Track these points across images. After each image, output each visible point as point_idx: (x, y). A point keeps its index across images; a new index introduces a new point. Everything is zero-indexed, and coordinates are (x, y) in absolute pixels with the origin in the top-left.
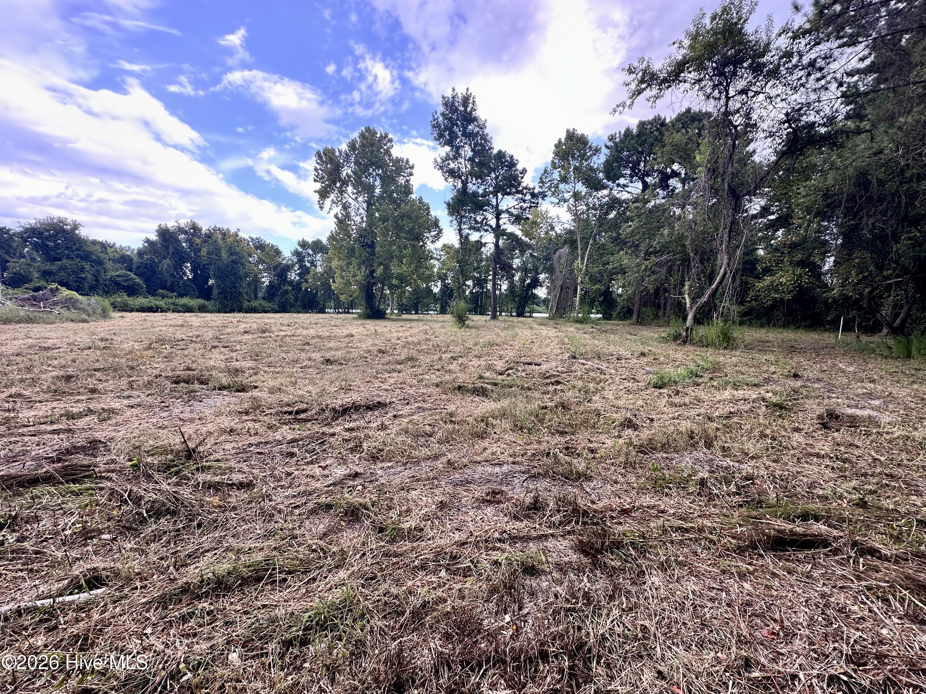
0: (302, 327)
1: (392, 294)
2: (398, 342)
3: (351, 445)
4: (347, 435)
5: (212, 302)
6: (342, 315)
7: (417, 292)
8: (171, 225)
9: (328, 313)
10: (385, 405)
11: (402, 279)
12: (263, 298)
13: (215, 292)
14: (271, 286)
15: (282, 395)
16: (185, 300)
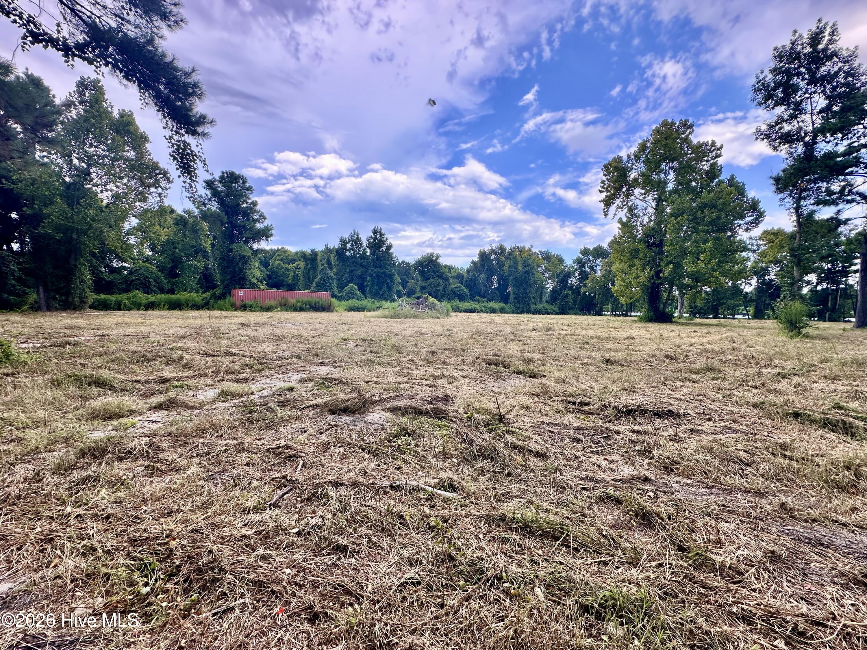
0: (581, 328)
1: (682, 295)
2: (691, 348)
3: (638, 447)
4: (634, 437)
5: (509, 305)
6: (621, 318)
7: (718, 293)
8: (487, 248)
9: (605, 315)
10: (678, 415)
11: (697, 278)
12: (547, 302)
13: (512, 297)
14: (554, 291)
15: (567, 386)
16: (491, 304)
